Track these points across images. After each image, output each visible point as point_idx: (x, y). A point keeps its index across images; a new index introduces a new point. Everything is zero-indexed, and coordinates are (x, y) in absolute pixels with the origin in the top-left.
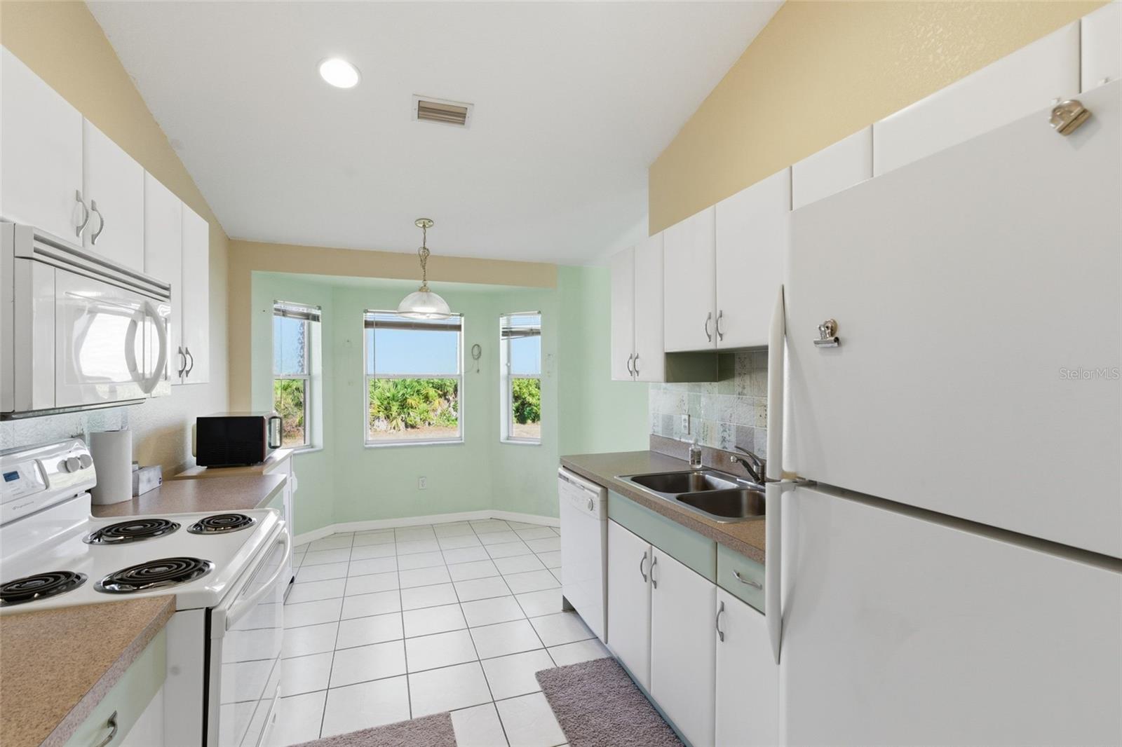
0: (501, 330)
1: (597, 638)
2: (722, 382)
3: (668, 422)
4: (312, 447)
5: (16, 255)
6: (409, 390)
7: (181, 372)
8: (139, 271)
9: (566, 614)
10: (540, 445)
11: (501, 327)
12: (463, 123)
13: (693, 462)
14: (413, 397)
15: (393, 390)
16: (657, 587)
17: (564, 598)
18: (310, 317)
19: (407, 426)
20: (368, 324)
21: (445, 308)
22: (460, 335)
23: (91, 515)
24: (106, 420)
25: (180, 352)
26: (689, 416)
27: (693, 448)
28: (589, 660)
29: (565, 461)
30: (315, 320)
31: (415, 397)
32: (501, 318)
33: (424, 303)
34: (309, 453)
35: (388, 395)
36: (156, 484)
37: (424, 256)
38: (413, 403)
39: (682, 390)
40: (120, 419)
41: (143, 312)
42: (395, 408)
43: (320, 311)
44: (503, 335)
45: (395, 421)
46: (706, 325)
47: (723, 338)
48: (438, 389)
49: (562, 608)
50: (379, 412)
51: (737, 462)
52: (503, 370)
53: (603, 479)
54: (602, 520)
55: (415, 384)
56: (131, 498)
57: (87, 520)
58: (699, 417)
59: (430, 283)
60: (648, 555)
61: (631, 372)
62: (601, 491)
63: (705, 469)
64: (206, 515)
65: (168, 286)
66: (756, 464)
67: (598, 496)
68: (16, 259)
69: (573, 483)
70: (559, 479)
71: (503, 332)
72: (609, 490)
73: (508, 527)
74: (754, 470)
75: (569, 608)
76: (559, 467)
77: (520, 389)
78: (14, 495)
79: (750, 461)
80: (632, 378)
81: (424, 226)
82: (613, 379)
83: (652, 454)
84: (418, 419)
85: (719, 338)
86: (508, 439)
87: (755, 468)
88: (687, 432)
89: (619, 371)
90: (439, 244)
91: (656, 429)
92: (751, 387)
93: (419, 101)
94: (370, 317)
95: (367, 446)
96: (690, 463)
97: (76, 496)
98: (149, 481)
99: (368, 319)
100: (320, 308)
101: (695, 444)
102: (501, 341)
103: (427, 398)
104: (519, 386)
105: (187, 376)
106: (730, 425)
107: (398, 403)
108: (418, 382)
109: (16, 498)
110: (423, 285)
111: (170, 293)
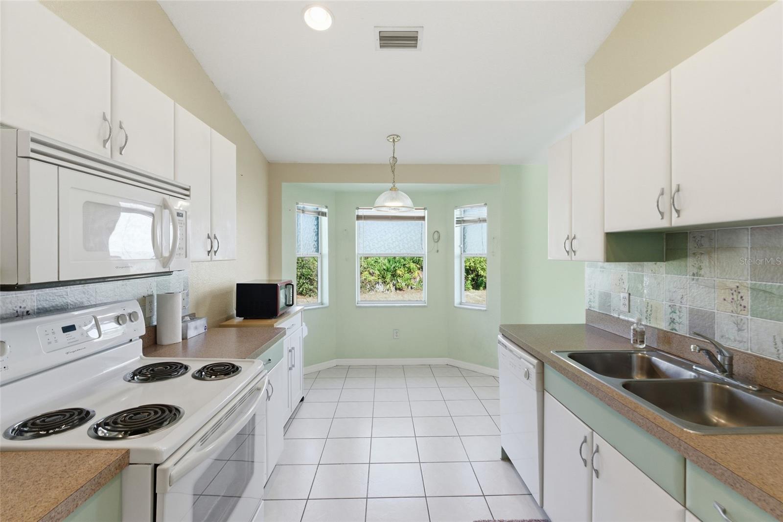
0: (455, 219)
1: (531, 494)
2: (670, 262)
3: (606, 298)
4: (322, 304)
5: (18, 155)
6: (398, 264)
7: (209, 252)
8: (169, 177)
9: (504, 462)
10: (486, 310)
11: (455, 217)
12: (415, 46)
13: (635, 341)
14: (400, 269)
15: (387, 264)
16: (600, 477)
17: (502, 449)
18: (320, 213)
19: (396, 289)
20: (359, 218)
21: (409, 202)
22: (425, 223)
23: (142, 354)
24: (171, 285)
25: (209, 237)
26: (630, 294)
27: (635, 327)
28: (525, 519)
29: (504, 330)
30: (323, 216)
31: (402, 269)
32: (455, 210)
33: (393, 199)
34: (319, 308)
35: (385, 268)
36: (202, 330)
37: (394, 164)
38: (400, 273)
39: (622, 269)
40: (182, 284)
41: (161, 206)
42: (389, 276)
43: (327, 209)
44: (457, 224)
45: (388, 286)
46: (658, 202)
47: (680, 215)
48: (417, 264)
49: (501, 457)
50: (379, 279)
51: (699, 351)
52: (457, 251)
53: (539, 353)
54: (538, 391)
55: (402, 260)
56: (181, 340)
57: (139, 357)
58: (641, 296)
59: (397, 185)
60: (589, 439)
61: (568, 252)
62: (538, 362)
63: (649, 349)
64: (211, 361)
65: (189, 188)
66: (721, 353)
67: (534, 368)
68: (18, 158)
69: (511, 351)
70: (499, 344)
71: (457, 221)
72: (545, 364)
73: (460, 373)
74: (719, 359)
75: (505, 458)
76: (499, 334)
77: (475, 264)
78: (69, 343)
79: (713, 350)
80: (568, 258)
81: (394, 140)
82: (549, 258)
83: (589, 328)
84: (404, 284)
85: (674, 214)
86: (461, 304)
87: (719, 358)
88: (626, 309)
89: (555, 250)
90: (405, 155)
91: (593, 305)
92: (710, 268)
93: (380, 32)
94: (361, 212)
95: (358, 305)
96: (632, 342)
97: (131, 340)
98: (196, 328)
99: (360, 214)
100: (327, 207)
101: (637, 324)
102: (455, 228)
103: (410, 271)
104: (474, 262)
105: (215, 255)
106: (680, 307)
107: (391, 273)
108: (404, 259)
109: (71, 344)
110: (393, 186)
111: (190, 193)
